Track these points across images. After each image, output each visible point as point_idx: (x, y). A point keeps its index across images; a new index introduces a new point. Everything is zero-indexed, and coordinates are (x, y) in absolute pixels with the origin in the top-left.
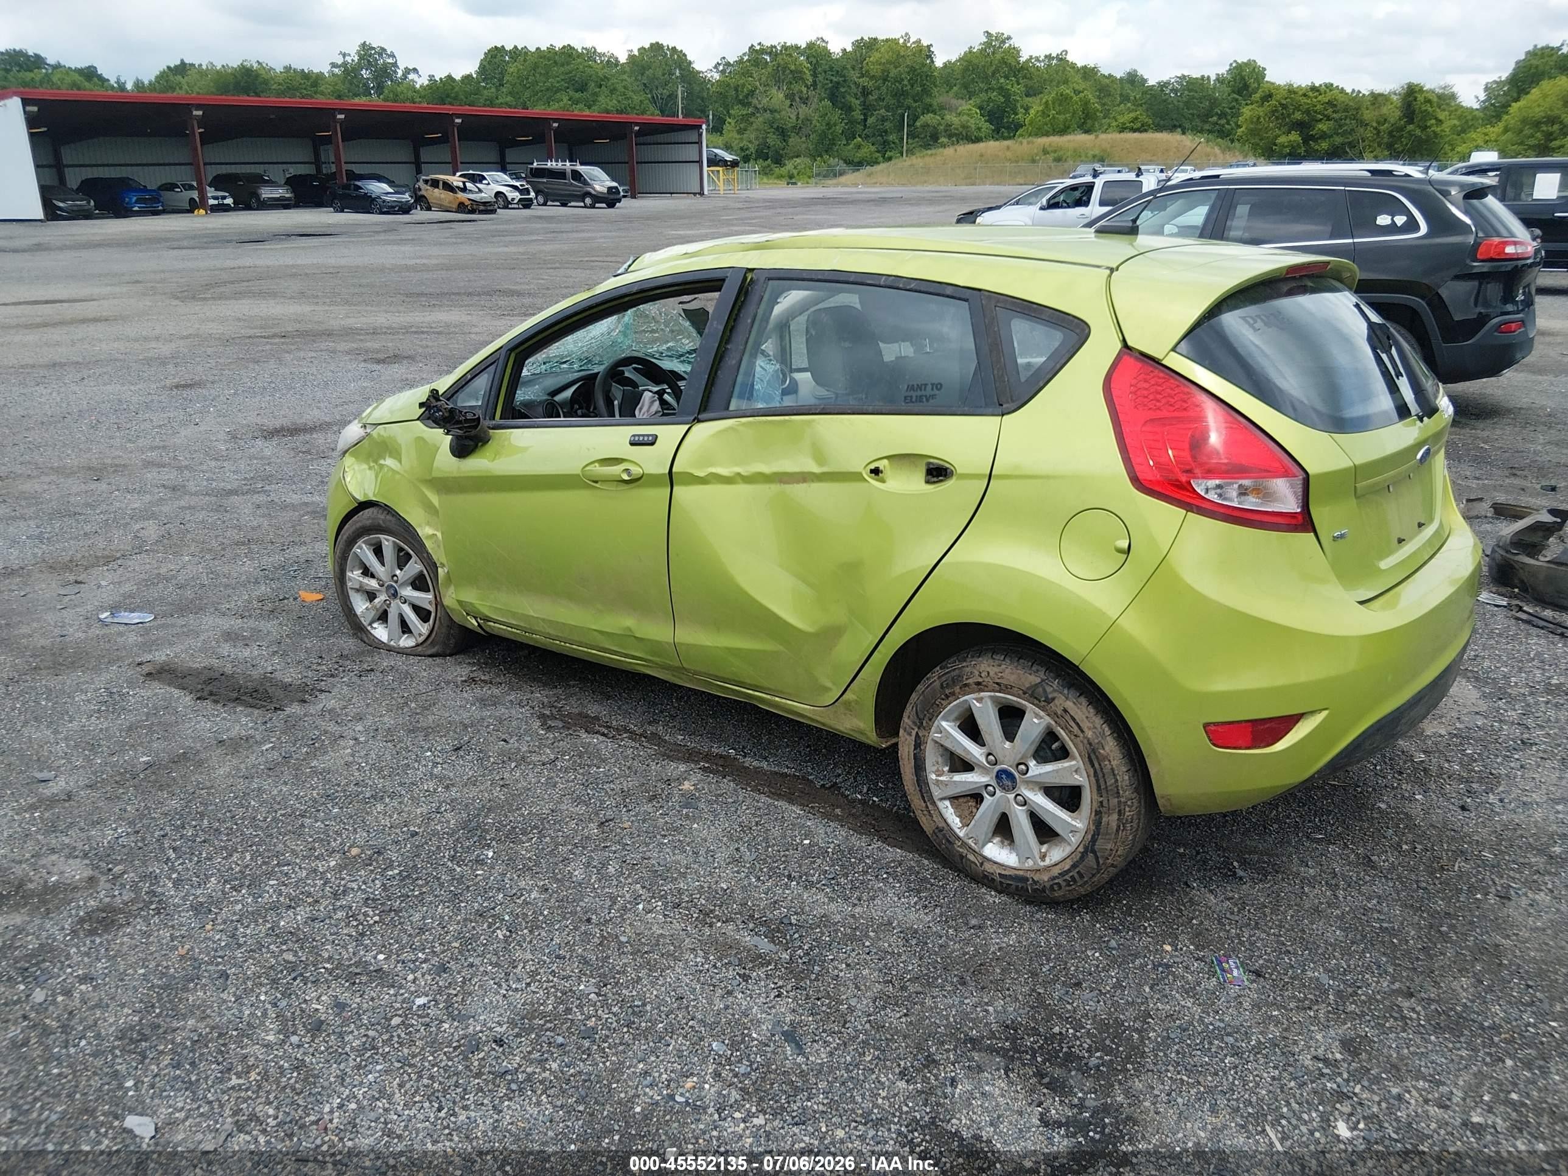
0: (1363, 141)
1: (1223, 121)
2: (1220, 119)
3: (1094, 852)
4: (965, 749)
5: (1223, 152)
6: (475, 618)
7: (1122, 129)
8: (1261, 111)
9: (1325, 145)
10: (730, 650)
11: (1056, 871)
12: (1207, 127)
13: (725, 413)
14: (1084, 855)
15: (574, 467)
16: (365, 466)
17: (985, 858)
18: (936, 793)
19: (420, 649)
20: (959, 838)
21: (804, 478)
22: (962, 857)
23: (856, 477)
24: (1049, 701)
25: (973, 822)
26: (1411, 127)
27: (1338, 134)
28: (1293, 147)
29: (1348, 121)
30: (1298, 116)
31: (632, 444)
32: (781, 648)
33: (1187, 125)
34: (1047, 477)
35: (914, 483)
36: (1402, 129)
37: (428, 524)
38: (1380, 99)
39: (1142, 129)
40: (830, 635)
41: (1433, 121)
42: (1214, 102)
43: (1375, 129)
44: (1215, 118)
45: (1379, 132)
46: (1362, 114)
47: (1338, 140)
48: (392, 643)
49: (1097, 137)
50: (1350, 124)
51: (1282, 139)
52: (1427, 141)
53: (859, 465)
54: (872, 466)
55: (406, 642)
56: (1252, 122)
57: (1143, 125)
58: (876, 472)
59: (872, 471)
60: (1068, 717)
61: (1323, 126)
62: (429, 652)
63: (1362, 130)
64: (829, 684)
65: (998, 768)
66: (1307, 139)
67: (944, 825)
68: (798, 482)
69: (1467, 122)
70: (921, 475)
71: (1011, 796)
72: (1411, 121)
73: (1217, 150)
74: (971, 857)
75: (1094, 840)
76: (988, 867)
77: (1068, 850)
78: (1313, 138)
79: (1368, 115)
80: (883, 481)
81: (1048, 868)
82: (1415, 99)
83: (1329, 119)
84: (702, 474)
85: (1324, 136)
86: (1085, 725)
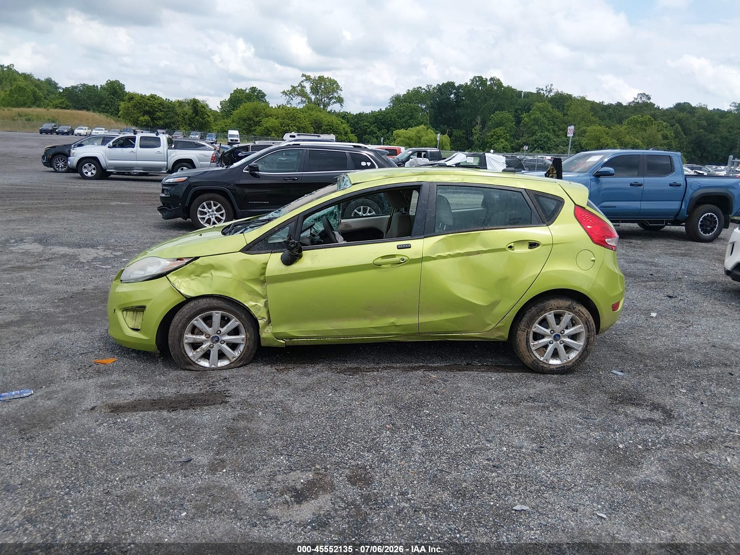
0: (178, 122)
1: (108, 108)
2: (106, 106)
3: (587, 350)
4: (544, 331)
5: (116, 122)
6: (282, 339)
7: (56, 107)
8: (129, 105)
9: (161, 122)
10: (447, 320)
11: (574, 361)
12: (100, 109)
13: (434, 234)
14: (583, 353)
15: (370, 261)
16: (187, 279)
17: (550, 365)
18: (533, 348)
19: (232, 365)
20: (541, 361)
21: (478, 253)
22: (542, 367)
23: (504, 250)
24: (574, 309)
25: (546, 354)
26: (197, 118)
27: (166, 118)
28: (147, 122)
29: (170, 113)
30: (147, 108)
31: (398, 248)
32: (471, 314)
33: (90, 107)
34: (570, 242)
35: (525, 249)
36: (194, 118)
37: (251, 300)
38: (183, 104)
39: (67, 108)
40: (494, 304)
41: (206, 116)
42: (102, 99)
43: (182, 117)
44: (104, 106)
45: (184, 119)
46: (176, 110)
47: (167, 121)
48: (213, 366)
49: (48, 110)
50: (171, 114)
51: (141, 118)
52: (205, 124)
53: (504, 246)
54: (509, 245)
55: (224, 363)
56: (125, 109)
57: (67, 106)
58: (510, 247)
59: (509, 247)
60: (580, 312)
61: (159, 114)
62: (239, 365)
63: (177, 117)
64: (491, 323)
65: (554, 334)
66: (153, 119)
67: (535, 358)
68: (475, 254)
69: (216, 117)
70: (527, 246)
71: (558, 342)
72: (197, 115)
73: (112, 121)
74: (545, 366)
75: (586, 347)
76: (551, 367)
77: (577, 352)
78: (155, 119)
79: (178, 110)
80: (513, 250)
81: (570, 361)
82: (198, 106)
83: (161, 111)
84: (435, 256)
85: (160, 118)
86: (584, 313)
